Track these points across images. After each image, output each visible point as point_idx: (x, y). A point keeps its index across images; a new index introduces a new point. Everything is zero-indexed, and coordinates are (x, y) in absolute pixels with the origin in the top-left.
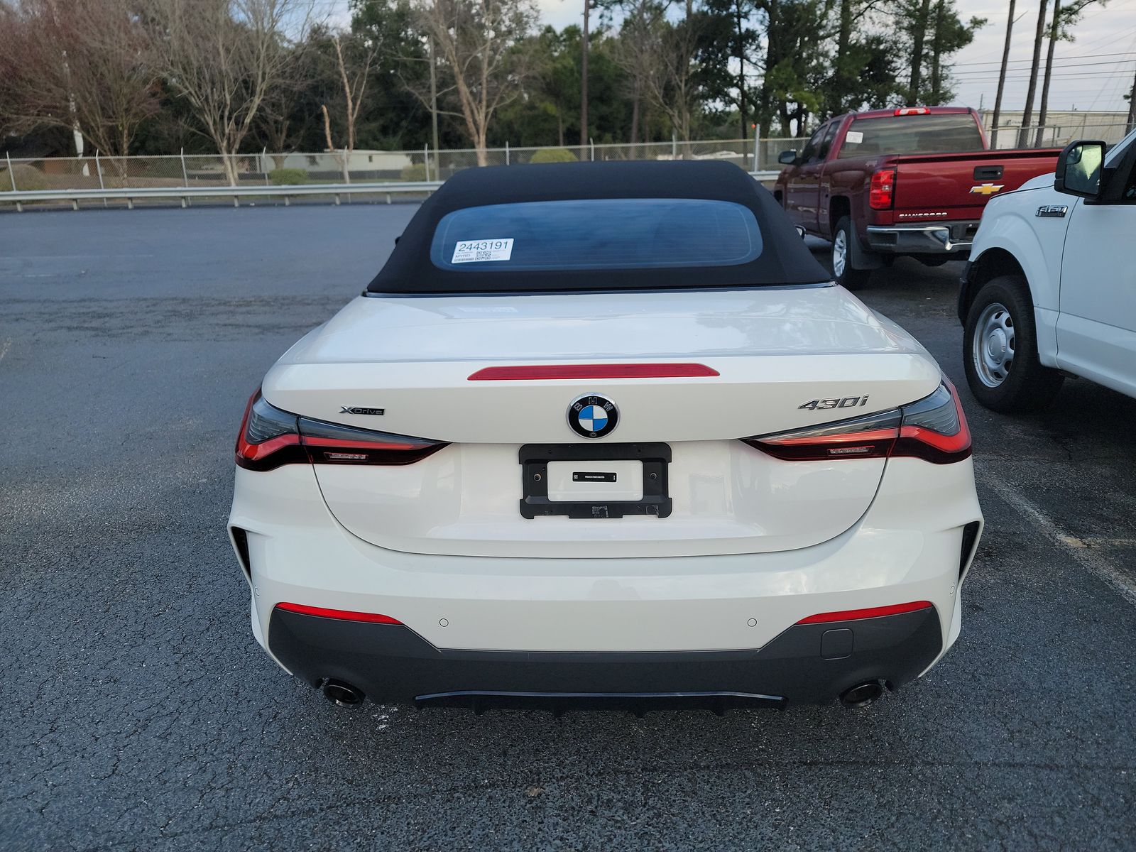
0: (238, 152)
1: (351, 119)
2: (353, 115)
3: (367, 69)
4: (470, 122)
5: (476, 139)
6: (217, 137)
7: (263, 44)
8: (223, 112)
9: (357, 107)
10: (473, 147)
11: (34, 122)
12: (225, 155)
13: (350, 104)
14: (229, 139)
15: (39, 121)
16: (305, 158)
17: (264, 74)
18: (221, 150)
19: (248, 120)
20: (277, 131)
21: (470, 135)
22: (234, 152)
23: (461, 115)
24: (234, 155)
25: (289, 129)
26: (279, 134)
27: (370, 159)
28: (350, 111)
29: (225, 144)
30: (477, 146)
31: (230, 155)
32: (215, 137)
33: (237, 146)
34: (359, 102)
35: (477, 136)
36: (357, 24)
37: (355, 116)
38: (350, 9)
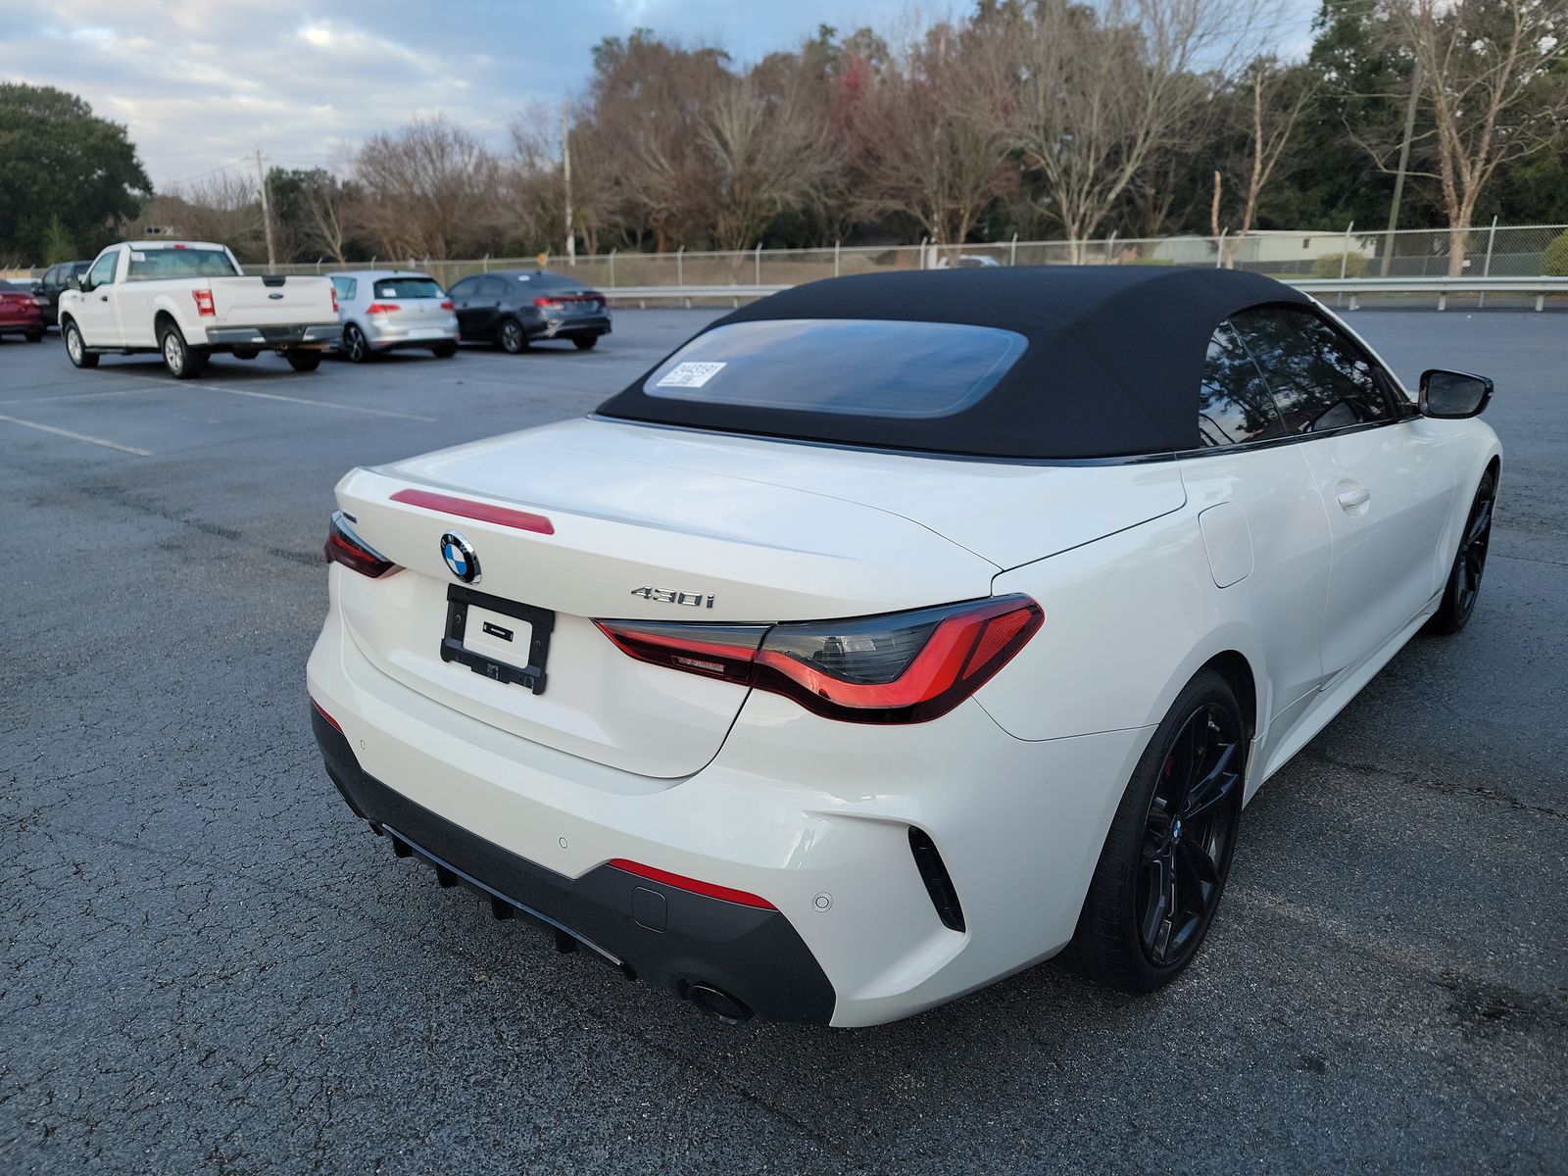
0: (1091, 238)
1: (1255, 188)
2: (1258, 183)
3: (1295, 115)
4: (1448, 186)
5: (1453, 213)
6: (1068, 220)
7: (1155, 93)
8: (1083, 186)
9: (1267, 171)
10: (1447, 225)
11: (876, 206)
12: (1073, 242)
13: (1258, 167)
14: (1082, 222)
15: (881, 205)
16: (1205, 244)
17: (1147, 133)
18: (1070, 234)
19: (1112, 196)
20: (1155, 208)
21: (1446, 206)
22: (1085, 237)
23: (1438, 177)
24: (1085, 241)
25: (1172, 206)
26: (1157, 212)
27: (1306, 244)
28: (1256, 177)
29: (1076, 227)
30: (1453, 224)
31: (1079, 242)
32: (1066, 219)
33: (1091, 230)
34: (1271, 164)
35: (1456, 207)
36: (1321, 50)
37: (1261, 183)
38: (1313, 30)
